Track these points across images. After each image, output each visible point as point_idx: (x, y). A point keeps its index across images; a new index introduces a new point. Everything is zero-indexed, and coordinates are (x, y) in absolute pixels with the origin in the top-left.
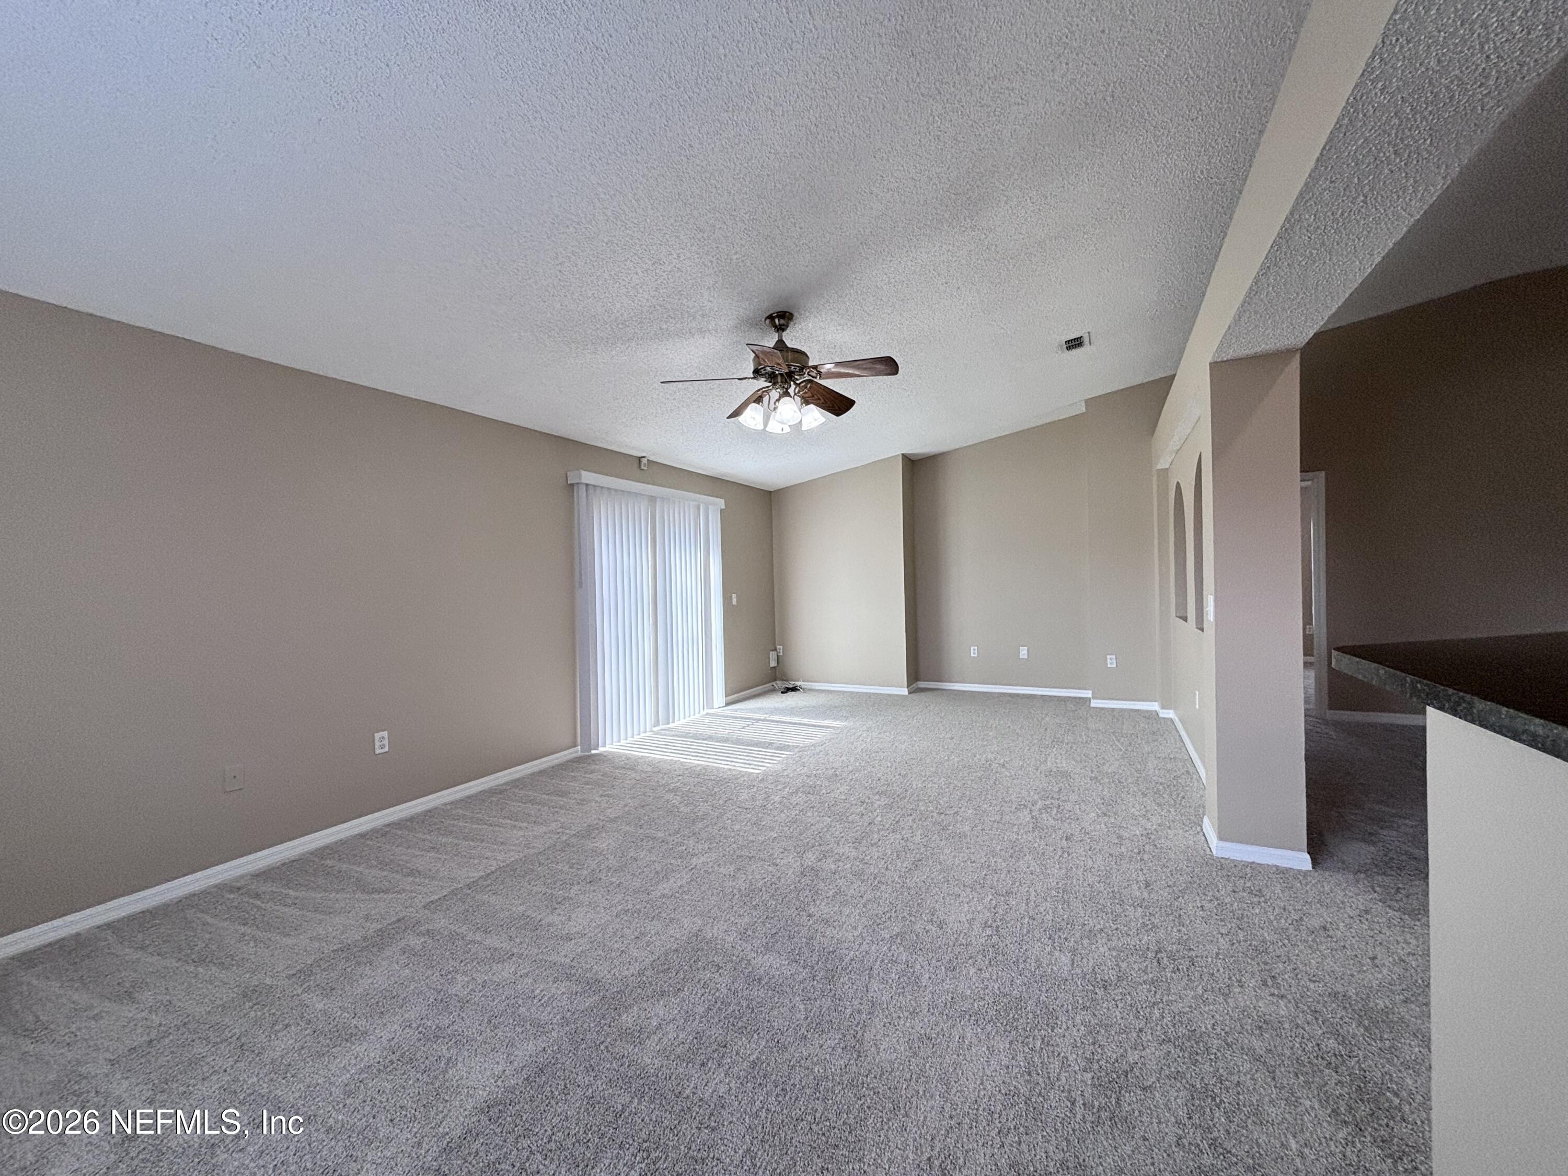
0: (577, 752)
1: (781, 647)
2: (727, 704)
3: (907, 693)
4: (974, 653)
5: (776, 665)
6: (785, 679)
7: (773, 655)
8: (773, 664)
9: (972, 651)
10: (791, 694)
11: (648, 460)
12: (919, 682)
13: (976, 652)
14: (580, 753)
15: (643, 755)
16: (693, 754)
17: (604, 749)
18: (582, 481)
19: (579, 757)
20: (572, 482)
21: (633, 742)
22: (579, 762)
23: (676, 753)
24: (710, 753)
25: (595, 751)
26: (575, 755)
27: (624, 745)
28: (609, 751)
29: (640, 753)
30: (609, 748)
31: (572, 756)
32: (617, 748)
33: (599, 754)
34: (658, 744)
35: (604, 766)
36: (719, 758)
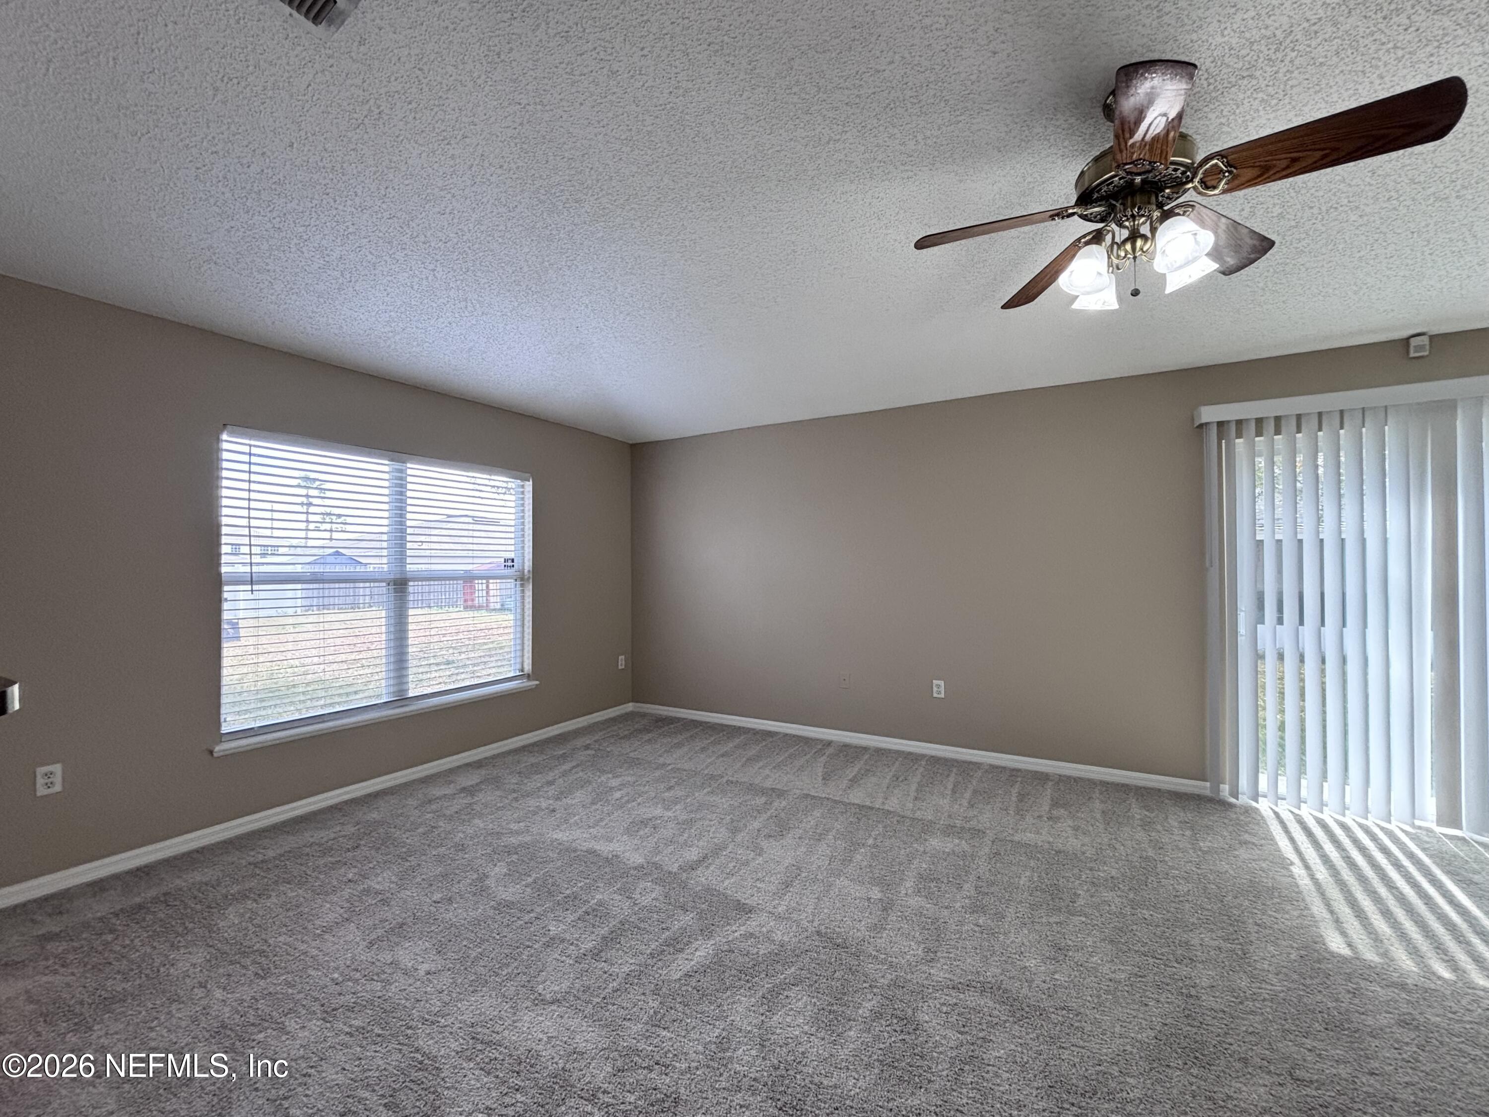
11: (1433, 337)
14: (1208, 793)
15: (1272, 835)
16: (1347, 874)
17: (1254, 804)
18: (1204, 420)
19: (1198, 796)
20: (1196, 424)
21: (1323, 820)
22: (1180, 798)
23: (1325, 859)
24: (1383, 891)
25: (1233, 800)
26: (1197, 791)
27: (1298, 815)
28: (1257, 809)
29: (1281, 832)
30: (1264, 806)
31: (1189, 790)
32: (1276, 813)
33: (1231, 806)
34: (1356, 842)
35: (1182, 814)
36: (1366, 903)
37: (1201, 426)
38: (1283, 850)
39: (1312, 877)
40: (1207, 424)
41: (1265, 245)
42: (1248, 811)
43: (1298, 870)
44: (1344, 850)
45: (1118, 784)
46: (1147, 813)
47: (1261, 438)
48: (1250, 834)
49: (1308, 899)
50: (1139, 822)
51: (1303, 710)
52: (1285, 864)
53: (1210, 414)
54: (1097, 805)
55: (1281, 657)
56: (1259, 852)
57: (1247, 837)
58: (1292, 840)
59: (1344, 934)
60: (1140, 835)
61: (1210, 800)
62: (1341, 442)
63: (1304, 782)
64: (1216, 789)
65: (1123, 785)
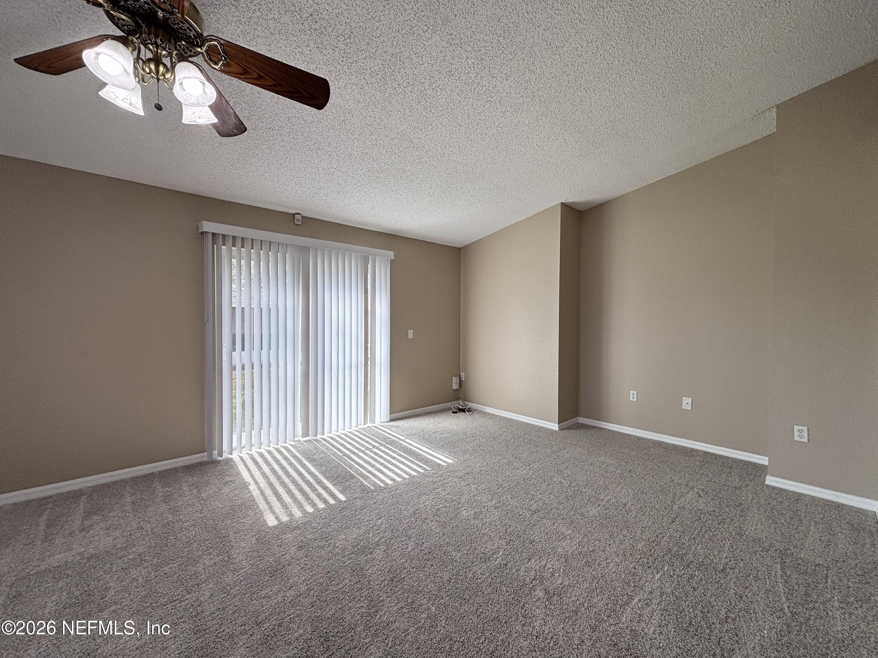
0: (204, 457)
1: (464, 374)
2: (391, 420)
3: (557, 429)
4: (633, 398)
5: (458, 388)
6: (466, 399)
7: (455, 380)
8: (455, 386)
9: (631, 396)
10: (461, 414)
11: (303, 217)
12: (579, 418)
13: (635, 396)
14: (206, 459)
15: (239, 472)
16: (273, 479)
17: (230, 456)
18: (205, 230)
19: (200, 463)
20: (200, 232)
21: (261, 452)
22: (189, 469)
23: (264, 475)
24: (287, 480)
25: (220, 458)
26: (199, 460)
27: (251, 454)
28: (232, 459)
29: (244, 467)
30: (235, 456)
31: (195, 461)
32: (241, 458)
33: (219, 462)
34: (274, 458)
35: (191, 479)
36: (281, 490)
37: (202, 233)
38: (245, 478)
39: (259, 488)
40: (206, 232)
41: (241, 129)
42: (229, 461)
43: (252, 487)
44: (271, 465)
45: (145, 476)
46: (168, 489)
47: (235, 248)
48: (229, 476)
49: (258, 501)
50: (162, 498)
51: (253, 393)
52: (246, 486)
53: (208, 227)
54: (129, 499)
55: (243, 368)
56: (234, 485)
57: (228, 479)
58: (249, 470)
59: (274, 513)
60: (164, 507)
61: (207, 463)
62: (261, 257)
63: (253, 432)
64: (211, 455)
65: (149, 475)
